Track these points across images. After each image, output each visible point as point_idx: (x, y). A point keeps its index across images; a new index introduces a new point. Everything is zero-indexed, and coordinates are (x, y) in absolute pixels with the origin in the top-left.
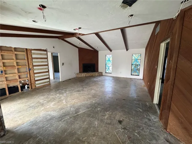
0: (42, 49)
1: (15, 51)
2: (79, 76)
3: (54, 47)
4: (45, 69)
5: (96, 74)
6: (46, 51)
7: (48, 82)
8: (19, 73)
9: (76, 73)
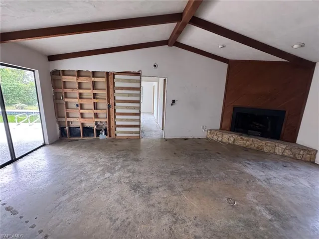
0: (132, 71)
1: (93, 77)
2: (215, 138)
3: (155, 66)
4: (134, 108)
5: (280, 148)
6: (138, 74)
7: (136, 133)
8: (96, 109)
9: (208, 128)
